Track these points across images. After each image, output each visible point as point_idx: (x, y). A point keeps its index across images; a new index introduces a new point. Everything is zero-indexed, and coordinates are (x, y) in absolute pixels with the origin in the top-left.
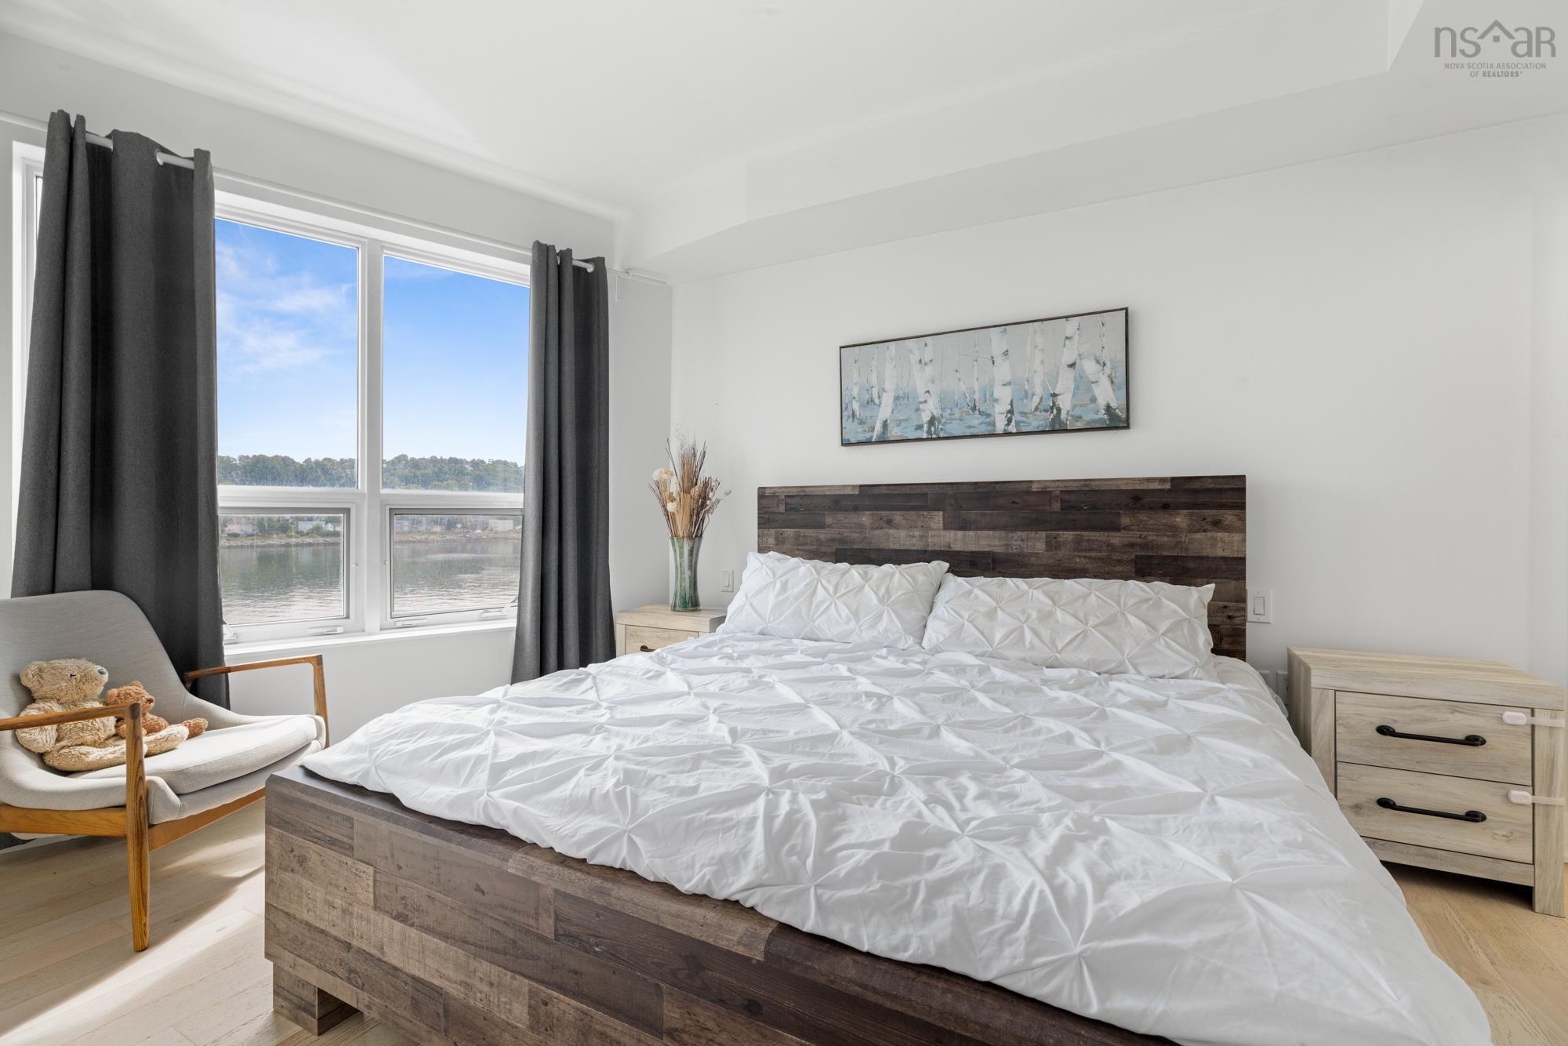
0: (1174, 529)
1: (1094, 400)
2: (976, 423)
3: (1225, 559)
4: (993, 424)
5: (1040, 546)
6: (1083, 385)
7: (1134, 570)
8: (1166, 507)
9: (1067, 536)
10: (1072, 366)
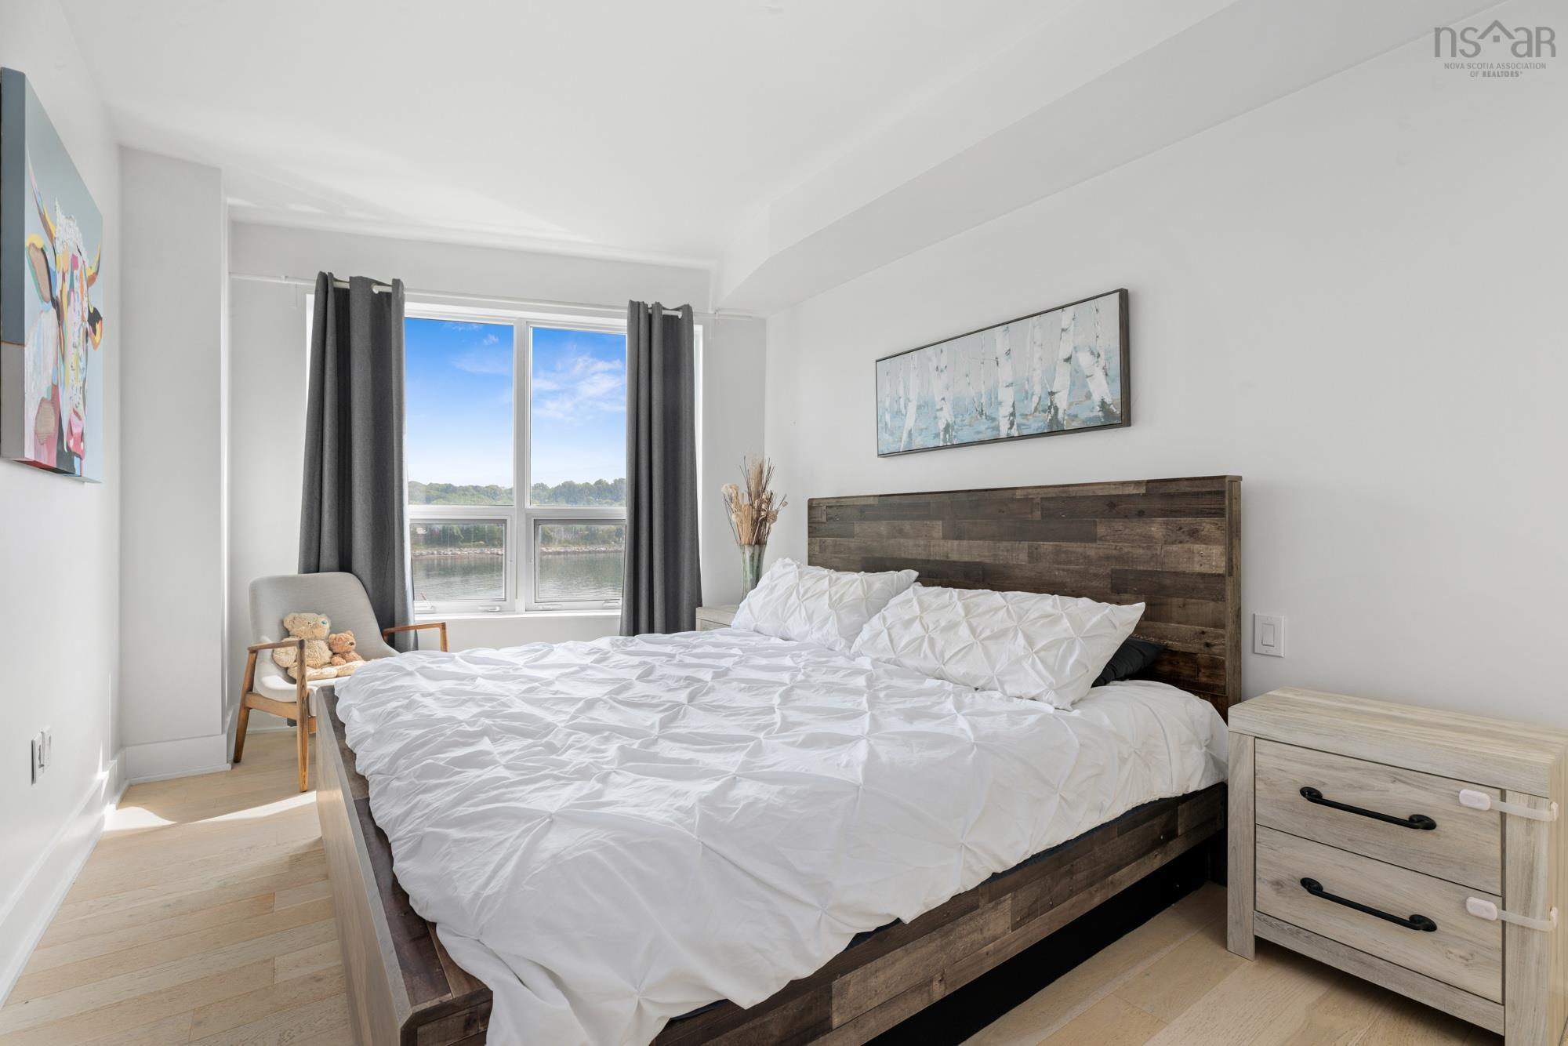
0: (1149, 539)
1: (1089, 396)
2: (984, 430)
3: (1203, 575)
4: (997, 428)
5: (1023, 557)
6: (1079, 380)
7: (1109, 586)
8: (1141, 514)
9: (1047, 546)
10: (1068, 360)
